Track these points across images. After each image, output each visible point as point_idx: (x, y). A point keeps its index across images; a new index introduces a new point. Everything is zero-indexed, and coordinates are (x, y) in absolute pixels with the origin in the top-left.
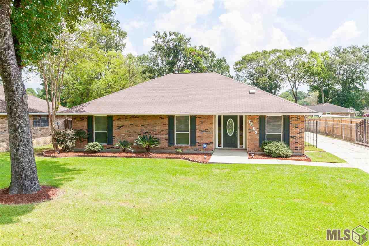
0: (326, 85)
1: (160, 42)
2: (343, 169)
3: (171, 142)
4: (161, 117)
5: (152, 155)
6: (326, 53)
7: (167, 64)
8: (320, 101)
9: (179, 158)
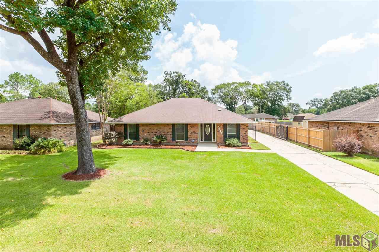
0: (262, 103)
1: (168, 77)
2: (268, 154)
3: (173, 139)
4: (168, 125)
5: (163, 147)
6: (262, 85)
7: (172, 90)
8: (259, 112)
9: (178, 148)
